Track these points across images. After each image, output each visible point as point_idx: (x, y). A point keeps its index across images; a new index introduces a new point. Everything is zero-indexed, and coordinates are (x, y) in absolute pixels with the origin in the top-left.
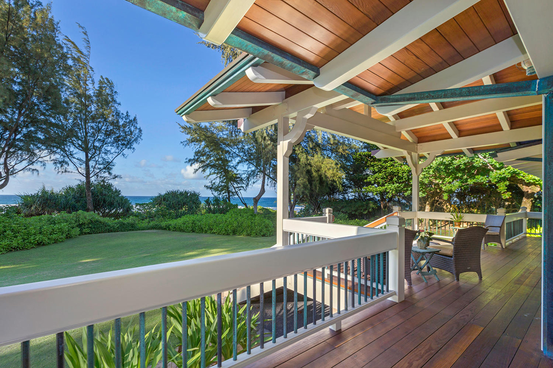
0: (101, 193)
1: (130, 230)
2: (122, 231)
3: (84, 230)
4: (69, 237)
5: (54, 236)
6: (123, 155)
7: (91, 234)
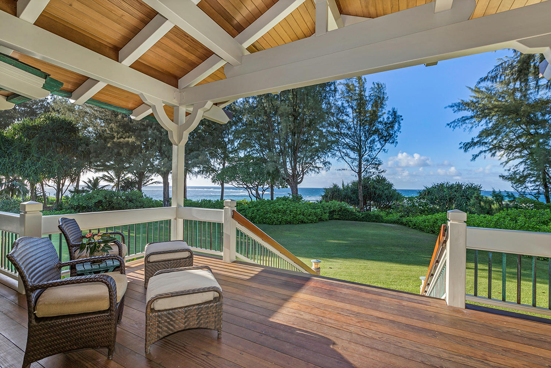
0: (374, 187)
1: (374, 221)
2: (366, 221)
3: (335, 216)
4: (321, 220)
5: (310, 218)
6: (384, 150)
7: (340, 220)
